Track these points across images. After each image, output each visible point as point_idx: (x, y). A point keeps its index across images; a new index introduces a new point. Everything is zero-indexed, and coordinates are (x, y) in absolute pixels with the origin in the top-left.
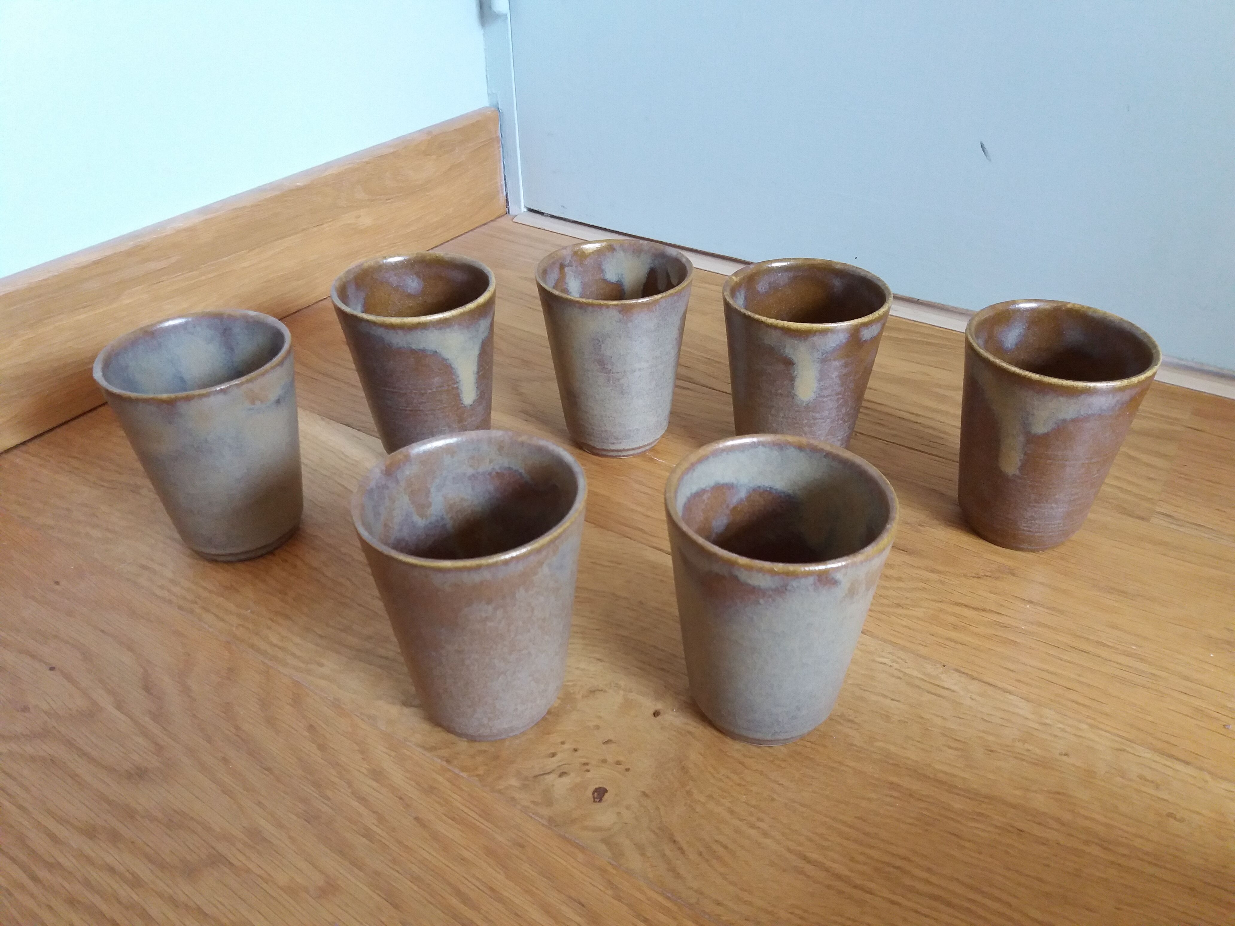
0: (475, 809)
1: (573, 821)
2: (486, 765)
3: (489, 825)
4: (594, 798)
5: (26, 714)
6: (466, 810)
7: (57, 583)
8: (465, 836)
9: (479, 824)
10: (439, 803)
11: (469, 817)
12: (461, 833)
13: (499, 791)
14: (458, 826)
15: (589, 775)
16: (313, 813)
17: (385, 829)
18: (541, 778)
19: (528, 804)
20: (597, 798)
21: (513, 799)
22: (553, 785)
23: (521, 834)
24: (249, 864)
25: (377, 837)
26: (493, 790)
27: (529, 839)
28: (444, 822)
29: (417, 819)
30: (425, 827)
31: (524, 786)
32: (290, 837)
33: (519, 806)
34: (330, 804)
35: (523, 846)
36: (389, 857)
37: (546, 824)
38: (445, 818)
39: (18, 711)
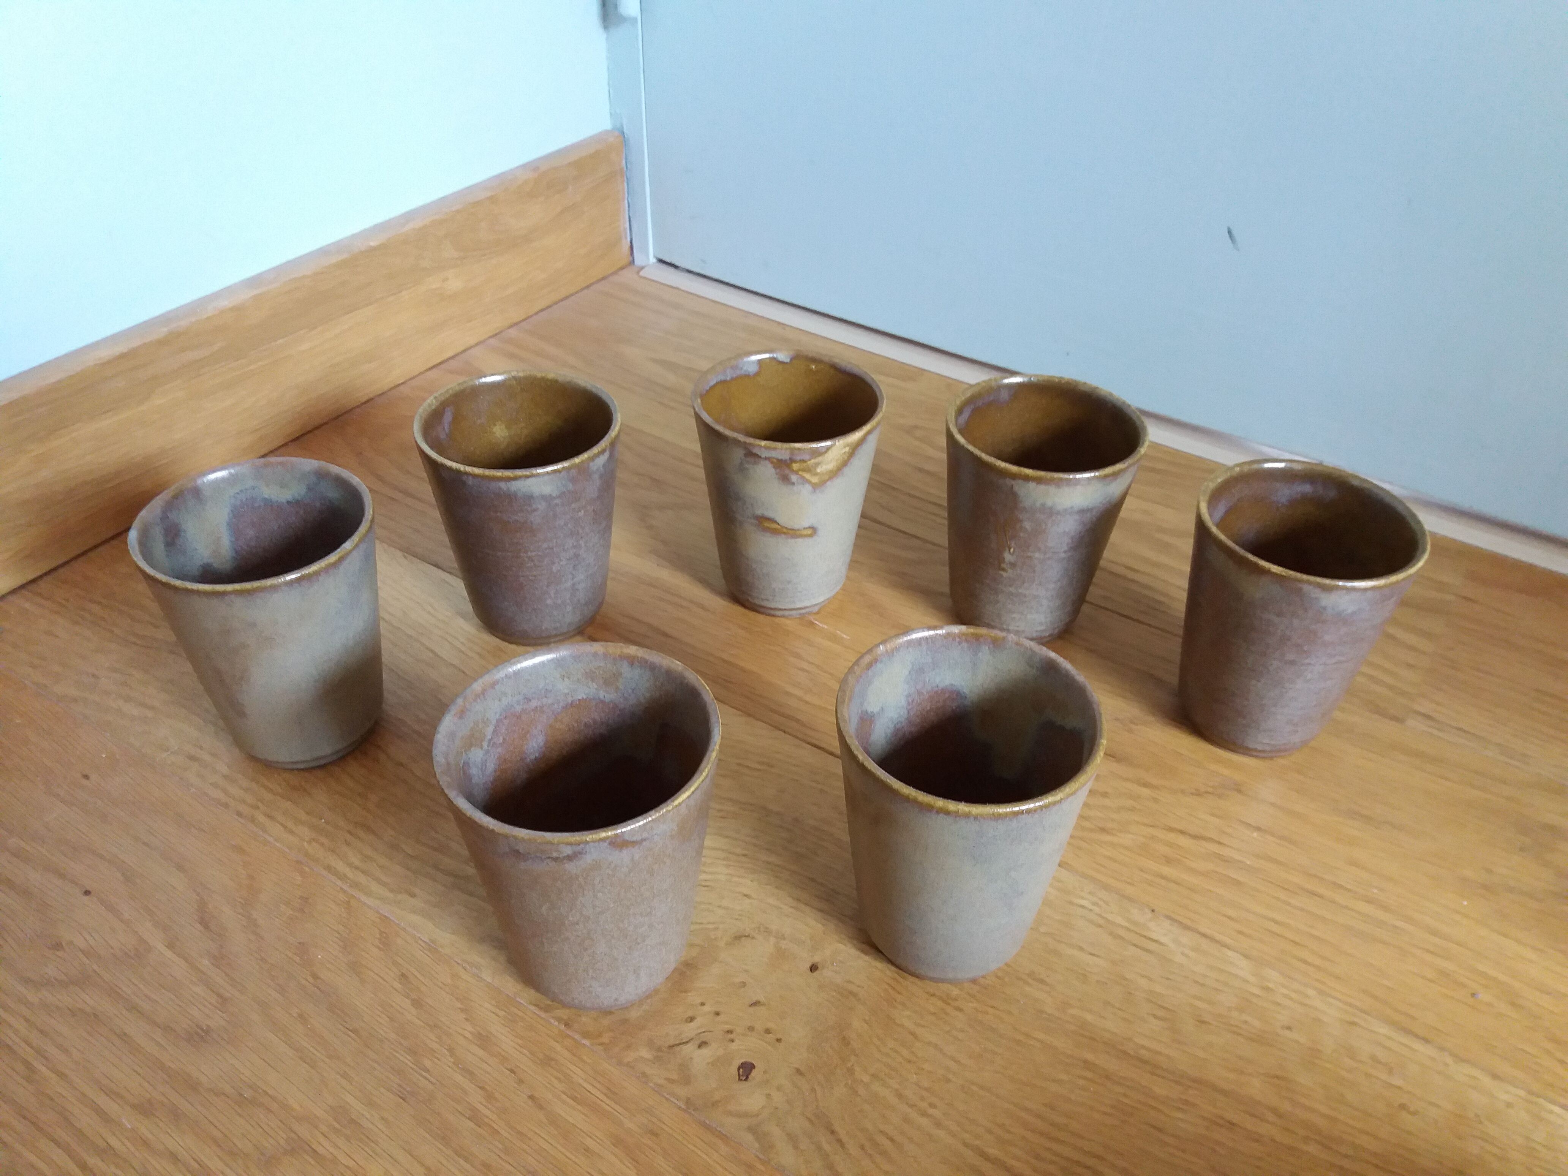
0: (599, 1086)
1: (715, 1104)
3: (617, 1107)
4: (739, 1075)
5: (58, 953)
6: (589, 1088)
7: (86, 777)
8: (589, 1120)
9: (604, 1106)
10: (557, 1078)
11: (591, 1096)
12: (583, 1116)
13: (628, 1065)
14: (580, 1108)
15: (733, 1046)
16: (408, 1089)
17: (494, 1109)
18: (677, 1049)
19: (662, 1081)
20: (743, 1076)
21: (644, 1074)
22: (691, 1058)
23: (654, 1120)
24: (335, 1152)
25: (486, 1120)
26: (620, 1063)
27: (664, 1127)
28: (564, 1102)
29: (531, 1097)
30: (541, 1108)
31: (657, 1059)
32: (383, 1118)
33: (651, 1085)
34: (428, 1076)
35: (656, 1135)
36: (500, 1146)
37: (683, 1107)
38: (564, 1097)
39: (49, 948)
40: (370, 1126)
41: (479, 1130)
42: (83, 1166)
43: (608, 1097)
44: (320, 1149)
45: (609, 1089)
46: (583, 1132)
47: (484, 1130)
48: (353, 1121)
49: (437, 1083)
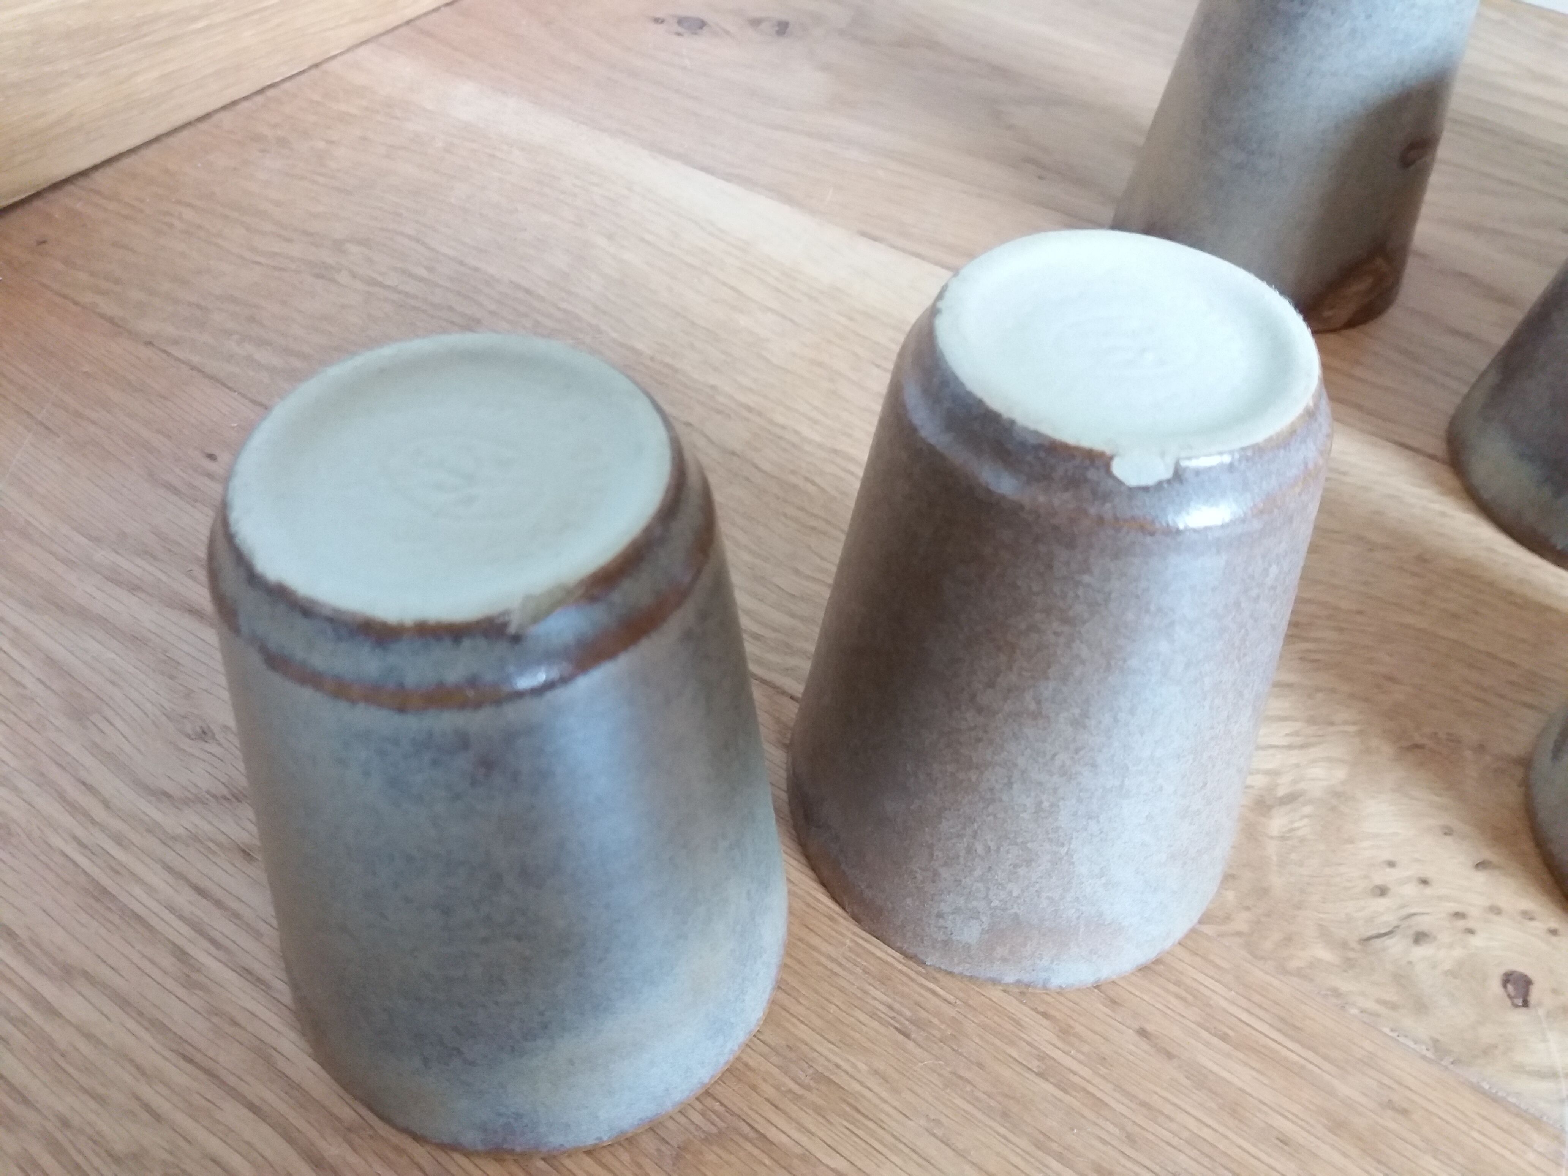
0: (1261, 1013)
1: (1487, 1051)
2: (1248, 909)
3: (1310, 1055)
4: (1509, 996)
5: (207, 747)
6: (1245, 1016)
8: (1266, 1081)
9: (1285, 1052)
10: (1178, 996)
11: (1254, 1032)
12: (1254, 1073)
13: (1299, 973)
14: (1241, 1056)
15: (1476, 941)
16: (908, 1014)
17: (1082, 1057)
18: (1377, 943)
19: (1371, 1005)
20: (1515, 997)
21: (1337, 993)
22: (1410, 963)
23: (1387, 1081)
24: (804, 1139)
25: (1075, 1079)
26: (1283, 970)
27: (1415, 1097)
28: (1207, 1044)
29: (1143, 1033)
30: (1170, 1056)
31: (1349, 964)
32: (876, 1072)
33: (1354, 1011)
34: (938, 990)
35: (1404, 1112)
36: (1116, 1131)
37: (1429, 1054)
38: (1204, 1034)
39: (188, 736)
40: (857, 1087)
41: (1067, 1099)
42: (316, 1161)
43: (1286, 1035)
44: (772, 1134)
45: (1282, 1020)
46: (1265, 1104)
47: (1075, 1097)
48: (821, 1078)
49: (958, 1002)
